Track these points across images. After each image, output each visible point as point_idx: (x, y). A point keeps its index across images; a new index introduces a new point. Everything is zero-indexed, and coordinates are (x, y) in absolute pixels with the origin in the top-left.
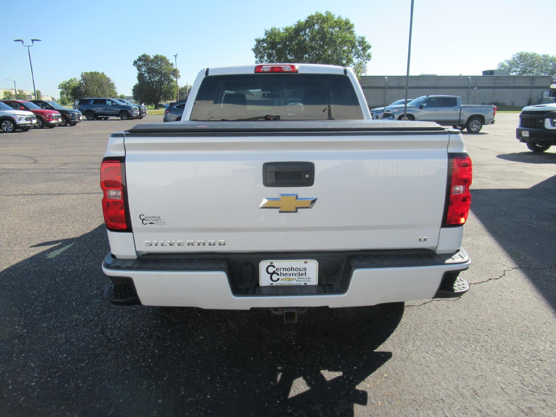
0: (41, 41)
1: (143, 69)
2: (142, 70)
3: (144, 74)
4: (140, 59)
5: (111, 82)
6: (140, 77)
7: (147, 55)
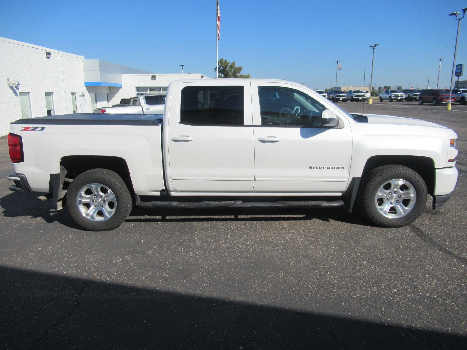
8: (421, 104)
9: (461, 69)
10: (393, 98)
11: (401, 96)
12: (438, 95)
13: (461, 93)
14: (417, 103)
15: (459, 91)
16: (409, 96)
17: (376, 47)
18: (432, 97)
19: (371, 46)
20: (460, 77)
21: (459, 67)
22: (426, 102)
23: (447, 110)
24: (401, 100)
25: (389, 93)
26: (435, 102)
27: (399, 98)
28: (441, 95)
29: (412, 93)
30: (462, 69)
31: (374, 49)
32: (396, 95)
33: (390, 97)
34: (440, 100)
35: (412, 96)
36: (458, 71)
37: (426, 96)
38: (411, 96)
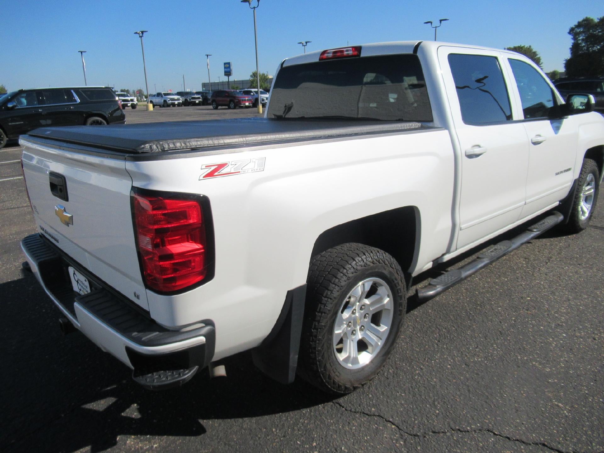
0: (448, 20)
1: (581, 38)
2: (579, 39)
3: (580, 44)
4: (579, 25)
5: (538, 56)
6: (575, 48)
7: (589, 18)
8: (216, 108)
9: (229, 67)
10: (169, 103)
11: (178, 100)
12: (235, 97)
13: (254, 95)
14: (211, 107)
15: (251, 92)
16: (186, 100)
17: (144, 35)
18: (228, 99)
19: (136, 33)
20: (230, 77)
21: (227, 65)
22: (222, 105)
23: (258, 112)
24: (179, 105)
25: (162, 97)
26: (232, 105)
27: (176, 102)
28: (238, 97)
29: (190, 96)
30: (231, 68)
31: (141, 37)
32: (171, 98)
33: (165, 101)
34: (237, 102)
35: (190, 100)
36: (226, 70)
37: (220, 99)
38: (188, 99)
